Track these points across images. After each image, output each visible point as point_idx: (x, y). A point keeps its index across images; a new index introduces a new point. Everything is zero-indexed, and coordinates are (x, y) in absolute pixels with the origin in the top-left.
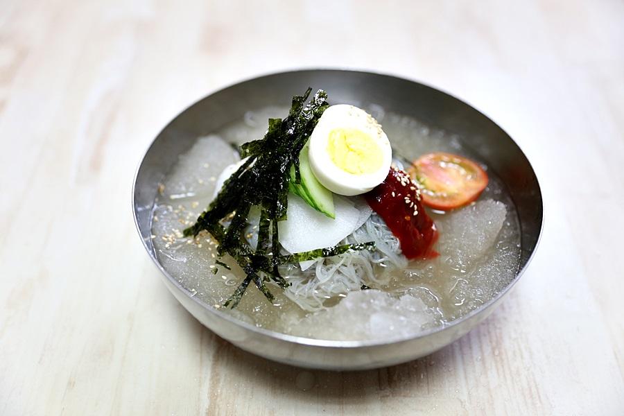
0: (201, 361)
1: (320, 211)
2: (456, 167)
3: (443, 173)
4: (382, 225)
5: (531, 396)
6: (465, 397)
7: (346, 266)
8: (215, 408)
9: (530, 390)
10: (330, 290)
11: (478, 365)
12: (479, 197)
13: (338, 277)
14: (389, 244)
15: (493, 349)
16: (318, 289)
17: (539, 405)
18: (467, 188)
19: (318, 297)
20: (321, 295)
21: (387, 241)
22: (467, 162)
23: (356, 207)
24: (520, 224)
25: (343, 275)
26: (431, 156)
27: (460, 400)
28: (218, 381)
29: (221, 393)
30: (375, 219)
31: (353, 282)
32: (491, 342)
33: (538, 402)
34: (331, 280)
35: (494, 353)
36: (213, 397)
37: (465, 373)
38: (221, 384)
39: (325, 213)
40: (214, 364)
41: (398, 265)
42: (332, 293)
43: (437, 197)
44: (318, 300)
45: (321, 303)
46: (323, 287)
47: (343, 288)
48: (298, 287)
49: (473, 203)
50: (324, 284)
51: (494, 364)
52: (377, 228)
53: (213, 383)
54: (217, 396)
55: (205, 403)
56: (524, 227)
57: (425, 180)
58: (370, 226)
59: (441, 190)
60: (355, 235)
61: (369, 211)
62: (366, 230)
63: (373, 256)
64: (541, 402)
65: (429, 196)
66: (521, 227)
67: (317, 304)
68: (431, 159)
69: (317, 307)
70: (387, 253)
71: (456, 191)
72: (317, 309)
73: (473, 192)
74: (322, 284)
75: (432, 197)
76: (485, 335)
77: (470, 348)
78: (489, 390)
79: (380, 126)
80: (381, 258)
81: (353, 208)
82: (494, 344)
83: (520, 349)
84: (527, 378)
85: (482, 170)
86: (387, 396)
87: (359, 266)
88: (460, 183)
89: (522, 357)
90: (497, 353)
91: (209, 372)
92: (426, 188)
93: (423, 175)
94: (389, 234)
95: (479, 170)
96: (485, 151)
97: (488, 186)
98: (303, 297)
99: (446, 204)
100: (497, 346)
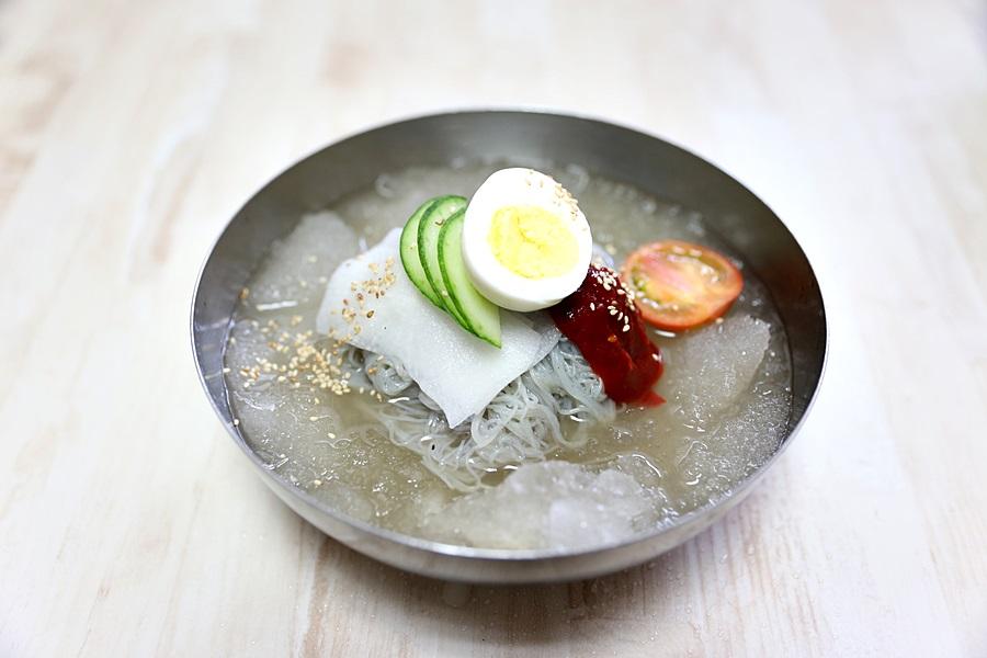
0: (301, 558)
1: (478, 336)
2: (696, 262)
3: (673, 273)
4: (575, 356)
5: (802, 621)
6: (700, 622)
7: (518, 421)
8: (318, 633)
9: (801, 610)
10: (492, 458)
11: (721, 568)
12: (729, 310)
13: (505, 438)
14: (586, 386)
15: (746, 544)
16: (475, 455)
17: (813, 634)
18: (710, 297)
19: (474, 469)
20: (479, 466)
21: (584, 381)
22: (712, 255)
23: (535, 329)
24: (791, 353)
25: (513, 435)
26: (657, 246)
27: (692, 626)
28: (325, 591)
29: (328, 611)
30: (565, 347)
31: (529, 446)
32: (742, 532)
33: (812, 630)
34: (495, 443)
35: (746, 551)
36: (316, 615)
37: (702, 583)
38: (328, 596)
39: (485, 339)
40: (319, 564)
41: (600, 418)
42: (495, 462)
43: (665, 311)
44: (473, 473)
45: (478, 478)
46: (482, 453)
47: (514, 455)
48: (444, 452)
49: (720, 321)
50: (483, 449)
51: (746, 570)
52: (568, 360)
53: (317, 593)
54: (321, 615)
55: (304, 627)
56: (797, 359)
57: (646, 284)
58: (557, 358)
59: (671, 299)
60: (532, 373)
61: (555, 336)
62: (551, 365)
63: (561, 405)
64: (816, 630)
65: (652, 308)
66: (792, 359)
67: (471, 480)
68: (657, 251)
69: (473, 484)
70: (583, 400)
71: (693, 301)
72: (472, 488)
73: (720, 303)
74: (480, 450)
75: (656, 311)
76: (734, 522)
77: (712, 543)
78: (738, 609)
79: (576, 201)
80: (574, 407)
81: (531, 331)
82: (747, 536)
83: (787, 545)
84: (796, 590)
85: (735, 268)
86: (581, 618)
87: (538, 421)
88: (700, 289)
89: (789, 556)
90: (751, 550)
91: (312, 575)
92: (647, 297)
93: (643, 275)
94: (586, 371)
95: (731, 267)
96: (742, 239)
97: (742, 293)
98: (452, 467)
99: (678, 321)
100: (752, 539)
